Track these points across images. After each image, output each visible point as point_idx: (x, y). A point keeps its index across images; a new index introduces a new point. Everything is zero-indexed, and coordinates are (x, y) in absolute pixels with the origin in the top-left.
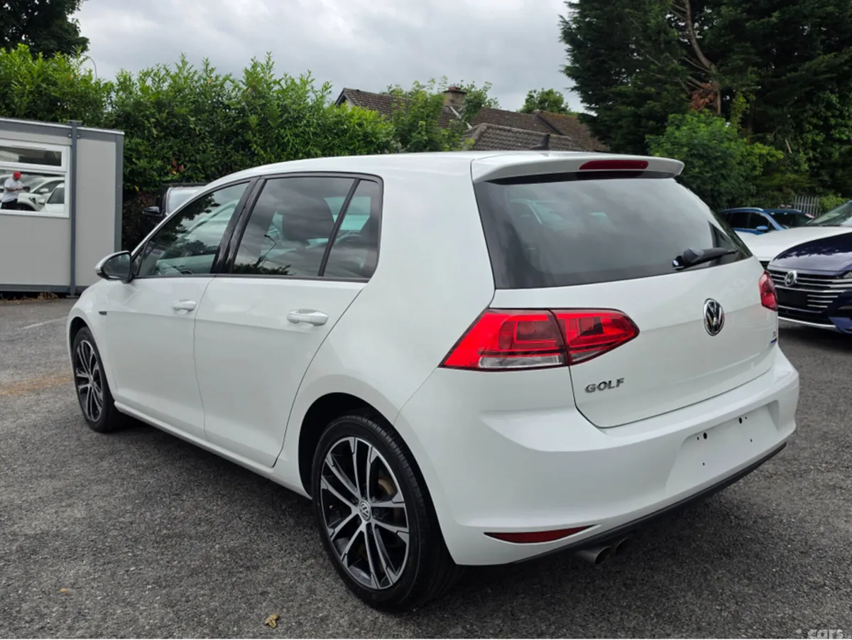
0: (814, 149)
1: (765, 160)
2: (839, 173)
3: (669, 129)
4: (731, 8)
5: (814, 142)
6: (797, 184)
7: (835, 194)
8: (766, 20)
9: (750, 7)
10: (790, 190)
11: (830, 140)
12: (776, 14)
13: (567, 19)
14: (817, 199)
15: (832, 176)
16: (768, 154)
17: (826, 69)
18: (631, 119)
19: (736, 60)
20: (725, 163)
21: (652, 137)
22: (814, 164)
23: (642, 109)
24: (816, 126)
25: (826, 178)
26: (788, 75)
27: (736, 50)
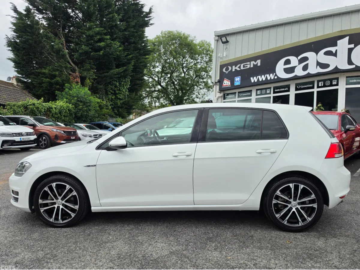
0: (112, 101)
1: (99, 104)
2: (120, 110)
3: (67, 90)
4: (86, 47)
5: (112, 99)
6: (109, 113)
7: (119, 117)
8: (98, 53)
9: (92, 47)
10: (107, 116)
11: (117, 98)
12: (102, 52)
13: (9, 37)
14: (115, 119)
15: (118, 111)
16: (100, 102)
17: (116, 74)
18: (48, 84)
19: (88, 66)
20: (90, 105)
21: (58, 92)
22: (112, 106)
23: (53, 80)
24: (112, 93)
25: (116, 111)
26: (105, 74)
27: (87, 62)
